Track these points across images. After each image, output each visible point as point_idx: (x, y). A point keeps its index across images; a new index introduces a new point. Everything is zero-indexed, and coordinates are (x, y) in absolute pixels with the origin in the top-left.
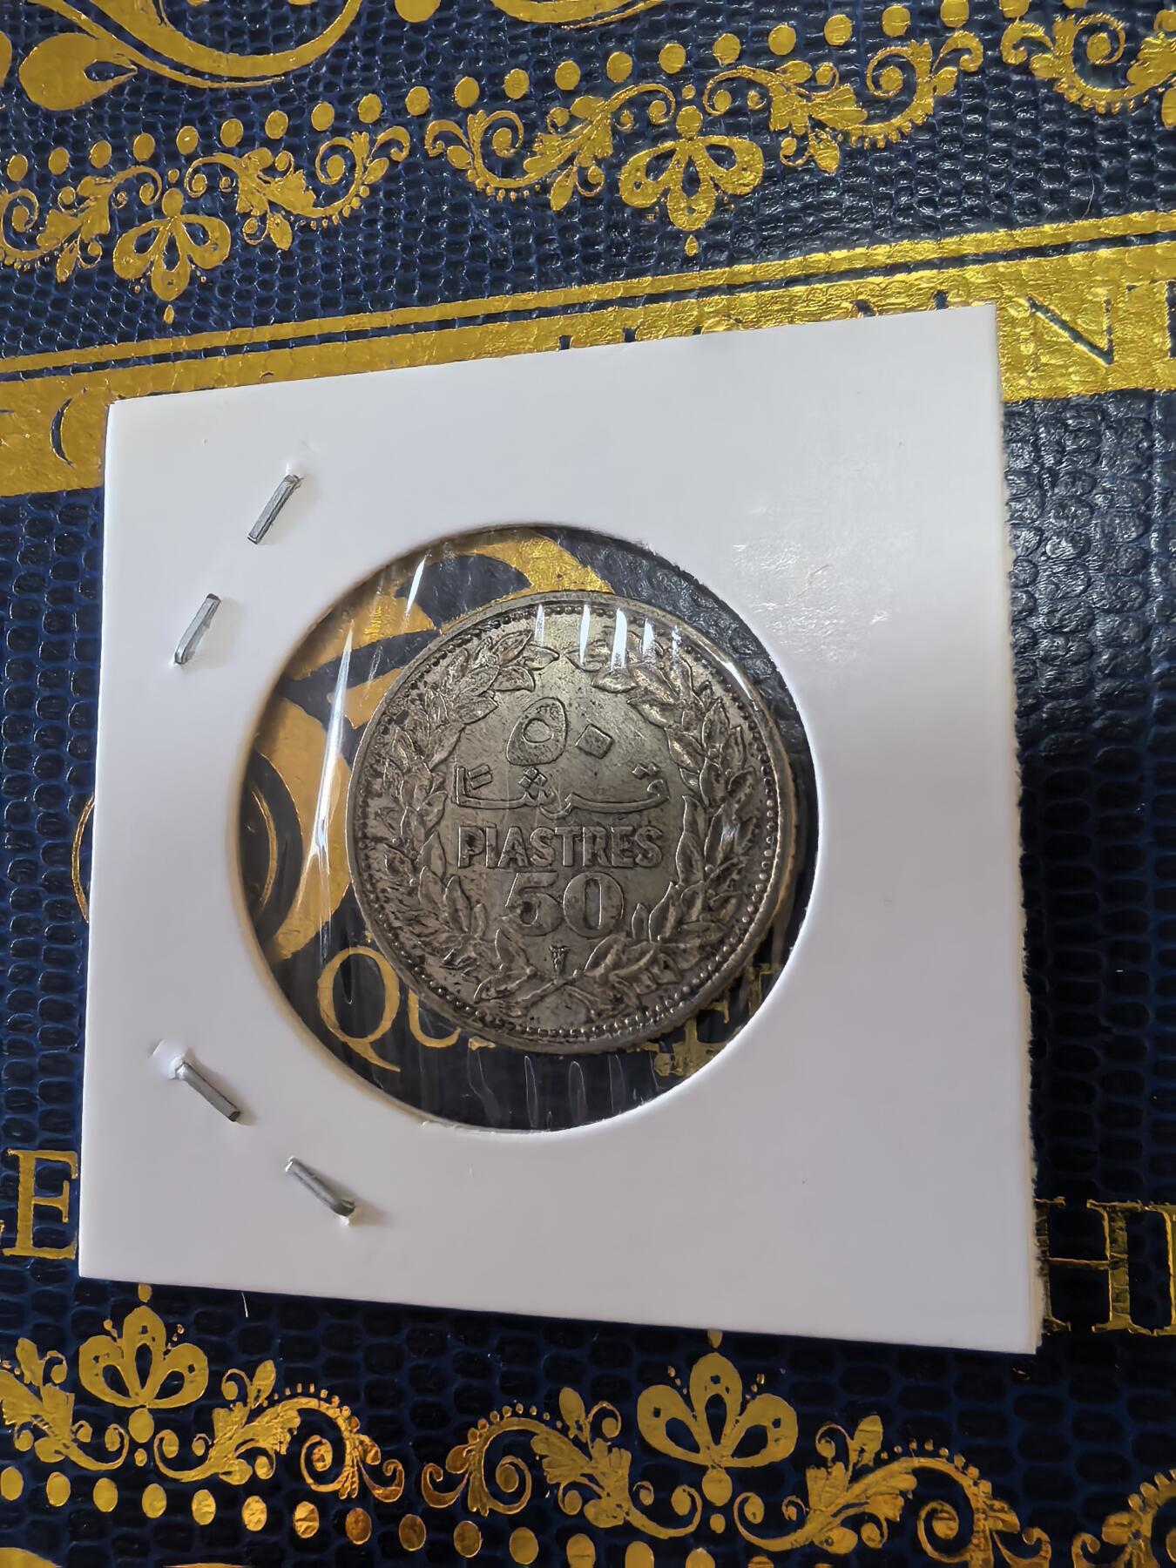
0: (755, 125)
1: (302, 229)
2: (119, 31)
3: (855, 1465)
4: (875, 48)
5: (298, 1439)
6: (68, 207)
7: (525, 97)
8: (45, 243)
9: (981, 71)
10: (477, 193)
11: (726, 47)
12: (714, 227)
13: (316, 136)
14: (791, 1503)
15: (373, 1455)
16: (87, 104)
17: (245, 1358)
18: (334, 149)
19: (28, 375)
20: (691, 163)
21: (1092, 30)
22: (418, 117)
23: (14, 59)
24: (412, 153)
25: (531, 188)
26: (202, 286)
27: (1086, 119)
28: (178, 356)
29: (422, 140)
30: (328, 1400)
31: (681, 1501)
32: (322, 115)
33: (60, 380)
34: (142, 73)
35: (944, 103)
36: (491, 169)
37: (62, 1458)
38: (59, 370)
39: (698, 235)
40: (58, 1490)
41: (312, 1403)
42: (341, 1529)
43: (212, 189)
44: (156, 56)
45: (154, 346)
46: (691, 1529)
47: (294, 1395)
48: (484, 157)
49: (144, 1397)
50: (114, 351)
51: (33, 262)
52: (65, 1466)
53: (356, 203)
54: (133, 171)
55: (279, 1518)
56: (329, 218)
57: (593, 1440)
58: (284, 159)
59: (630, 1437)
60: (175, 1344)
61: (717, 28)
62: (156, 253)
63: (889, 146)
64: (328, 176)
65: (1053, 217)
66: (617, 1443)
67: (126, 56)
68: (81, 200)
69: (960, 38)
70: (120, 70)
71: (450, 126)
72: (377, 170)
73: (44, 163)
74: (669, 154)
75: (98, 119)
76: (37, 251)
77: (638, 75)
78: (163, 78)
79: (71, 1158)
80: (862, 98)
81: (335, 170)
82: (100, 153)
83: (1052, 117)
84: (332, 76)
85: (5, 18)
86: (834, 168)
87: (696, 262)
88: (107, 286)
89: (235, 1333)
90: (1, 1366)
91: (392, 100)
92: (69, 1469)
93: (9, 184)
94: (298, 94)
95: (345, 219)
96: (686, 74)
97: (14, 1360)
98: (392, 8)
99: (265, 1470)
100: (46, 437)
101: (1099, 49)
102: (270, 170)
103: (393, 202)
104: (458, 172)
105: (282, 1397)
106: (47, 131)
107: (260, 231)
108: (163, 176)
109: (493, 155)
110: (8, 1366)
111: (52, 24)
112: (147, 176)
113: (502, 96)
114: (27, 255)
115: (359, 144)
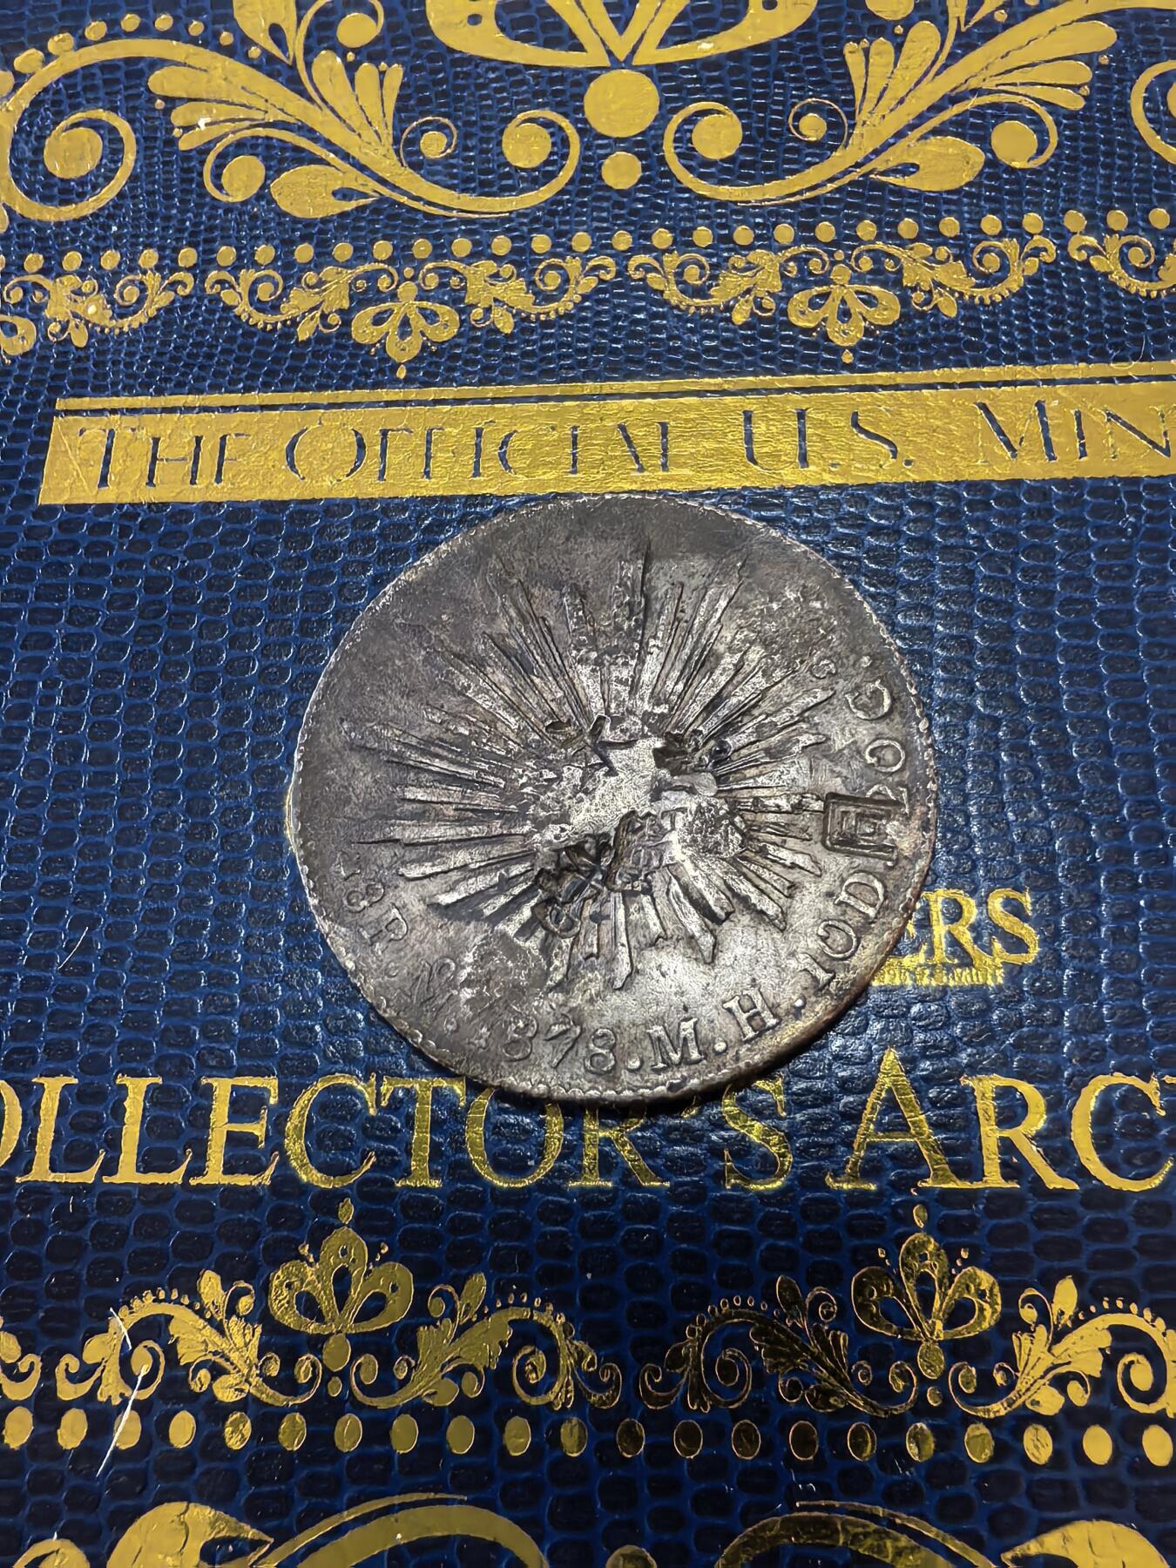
0: (894, 281)
1: (523, 320)
2: (362, 168)
3: (1056, 1326)
4: (977, 242)
5: (509, 1352)
6: (310, 287)
7: (708, 247)
8: (288, 310)
9: (1055, 262)
10: (672, 308)
11: (867, 229)
12: (863, 345)
13: (536, 256)
14: (1001, 1368)
15: (589, 1361)
16: (332, 216)
17: (453, 1271)
18: (550, 267)
19: (263, 408)
20: (843, 302)
21: (1130, 245)
22: (623, 251)
23: (267, 178)
24: (618, 274)
25: (717, 308)
26: (432, 354)
27: (1134, 299)
28: (406, 403)
29: (626, 267)
30: (542, 1309)
31: (897, 1377)
32: (541, 243)
33: (294, 414)
34: (383, 199)
35: (1029, 280)
36: (683, 292)
38: (297, 406)
39: (852, 349)
41: (526, 1314)
42: (556, 1441)
43: (442, 285)
44: (394, 188)
45: (384, 394)
46: (908, 1405)
47: (505, 1306)
48: (678, 283)
49: (341, 1324)
50: (343, 395)
51: (275, 324)
52: (248, 1404)
53: (569, 306)
54: (368, 267)
55: (488, 1439)
56: (547, 314)
57: (810, 1327)
58: (508, 269)
59: (846, 1319)
60: (377, 1265)
61: (860, 219)
62: (391, 326)
63: (993, 303)
64: (546, 285)
65: (1116, 360)
66: (834, 1327)
67: (371, 186)
68: (320, 283)
69: (1039, 241)
70: (365, 196)
71: (649, 260)
72: (589, 284)
73: (290, 254)
74: (825, 296)
75: (341, 227)
76: (280, 316)
77: (797, 241)
78: (401, 205)
79: (271, 1084)
80: (971, 272)
81: (552, 281)
82: (343, 250)
83: (1107, 296)
84: (548, 218)
85: (260, 149)
86: (953, 314)
87: (851, 368)
88: (345, 347)
89: (443, 1247)
90: (178, 1302)
91: (600, 238)
92: (252, 1407)
93: (256, 266)
94: (520, 227)
95: (560, 317)
96: (836, 243)
97: (195, 1294)
98: (600, 178)
99: (473, 1387)
100: (278, 455)
101: (1137, 257)
102: (496, 276)
103: (601, 308)
104: (656, 291)
105: (493, 1310)
106: (294, 231)
107: (486, 318)
108: (400, 272)
109: (685, 282)
110: (186, 1301)
111: (301, 157)
112: (384, 271)
113: (692, 244)
114: (270, 318)
115: (573, 265)
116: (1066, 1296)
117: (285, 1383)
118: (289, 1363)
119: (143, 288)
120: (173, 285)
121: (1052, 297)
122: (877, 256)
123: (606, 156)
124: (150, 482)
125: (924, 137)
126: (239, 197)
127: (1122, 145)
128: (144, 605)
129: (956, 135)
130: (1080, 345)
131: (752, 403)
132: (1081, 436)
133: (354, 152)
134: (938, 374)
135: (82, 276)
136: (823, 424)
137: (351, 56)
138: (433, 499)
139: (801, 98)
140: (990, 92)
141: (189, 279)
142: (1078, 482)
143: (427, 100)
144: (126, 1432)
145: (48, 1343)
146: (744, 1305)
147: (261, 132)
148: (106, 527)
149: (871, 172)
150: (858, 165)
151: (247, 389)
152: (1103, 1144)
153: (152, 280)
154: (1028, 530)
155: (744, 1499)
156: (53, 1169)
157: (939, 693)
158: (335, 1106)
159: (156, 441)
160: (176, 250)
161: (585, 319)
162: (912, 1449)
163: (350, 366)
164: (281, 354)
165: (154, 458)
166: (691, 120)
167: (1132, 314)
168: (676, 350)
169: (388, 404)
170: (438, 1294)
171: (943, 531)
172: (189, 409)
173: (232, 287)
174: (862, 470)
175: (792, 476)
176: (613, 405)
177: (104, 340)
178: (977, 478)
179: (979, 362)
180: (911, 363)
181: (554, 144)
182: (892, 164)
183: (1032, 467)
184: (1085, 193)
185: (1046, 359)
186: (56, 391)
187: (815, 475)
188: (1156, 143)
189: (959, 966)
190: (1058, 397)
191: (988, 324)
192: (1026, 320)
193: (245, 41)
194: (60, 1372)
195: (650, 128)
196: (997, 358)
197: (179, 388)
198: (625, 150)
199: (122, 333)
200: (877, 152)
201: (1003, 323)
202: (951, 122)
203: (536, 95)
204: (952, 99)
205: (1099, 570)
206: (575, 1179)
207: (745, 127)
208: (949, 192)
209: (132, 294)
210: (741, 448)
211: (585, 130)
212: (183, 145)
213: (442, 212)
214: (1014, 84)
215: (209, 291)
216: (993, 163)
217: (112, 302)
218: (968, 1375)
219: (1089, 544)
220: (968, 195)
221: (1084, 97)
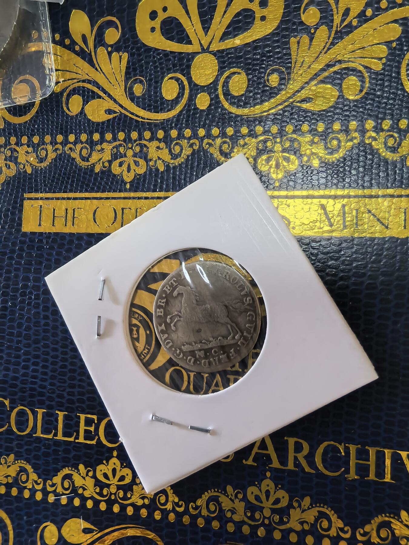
0: (296, 152)
1: (167, 166)
2: (115, 101)
3: (303, 509)
4: (331, 134)
5: (156, 495)
6: (99, 151)
7: (232, 135)
8: (92, 161)
9: (359, 144)
11: (289, 128)
12: (283, 178)
13: (172, 140)
14: (286, 517)
15: (176, 500)
16: (105, 121)
18: (177, 144)
19: (87, 198)
20: (278, 160)
21: (389, 136)
22: (202, 137)
23: (83, 105)
24: (200, 147)
26: (138, 179)
27: (386, 161)
28: (129, 198)
29: (202, 144)
31: (257, 516)
32: (174, 133)
33: (95, 201)
34: (122, 114)
35: (348, 151)
36: (222, 155)
37: (90, 496)
38: (96, 198)
39: (279, 180)
40: (90, 504)
42: (167, 518)
43: (141, 151)
44: (126, 109)
45: (122, 195)
46: (260, 523)
48: (220, 151)
49: (114, 481)
50: (111, 195)
51: (88, 166)
52: (92, 498)
53: (182, 160)
54: (118, 143)
55: (151, 514)
56: (175, 163)
57: (235, 499)
58: (162, 145)
59: (245, 499)
60: (123, 468)
62: (125, 167)
63: (333, 161)
64: (175, 151)
66: (241, 500)
67: (117, 109)
68: (103, 149)
69: (354, 134)
70: (115, 112)
71: (211, 141)
72: (189, 151)
73: (91, 137)
74: (272, 157)
75: (108, 126)
76: (89, 163)
77: (263, 133)
78: (128, 116)
80: (326, 148)
81: (177, 150)
82: (109, 136)
84: (177, 122)
85: (81, 92)
86: (317, 166)
88: (110, 176)
90: (74, 471)
91: (194, 131)
93: (82, 143)
94: (167, 126)
95: (179, 164)
96: (278, 134)
97: (78, 470)
98: (195, 104)
99: (147, 502)
100: (91, 216)
101: (391, 142)
102: (158, 147)
104: (211, 154)
106: (93, 127)
107: (155, 164)
108: (127, 145)
109: (222, 151)
110: (76, 471)
111: (95, 96)
112: (122, 145)
113: (226, 134)
114: (87, 164)
115: (184, 143)
117: (100, 494)
118: (101, 490)
119: (47, 151)
120: (56, 150)
123: (198, 94)
124: (53, 225)
125: (317, 84)
126: (74, 113)
127: (394, 88)
135: (28, 146)
137: (110, 49)
139: (271, 66)
140: (345, 62)
141: (60, 147)
144: (64, 500)
145: (44, 477)
146: (217, 492)
147: (81, 84)
148: (42, 240)
149: (294, 101)
150: (289, 98)
151: (81, 191)
153: (50, 148)
155: (214, 538)
156: (42, 433)
159: (54, 210)
160: (56, 136)
162: (259, 534)
163: (111, 183)
164: (90, 178)
165: (54, 217)
166: (229, 77)
169: (125, 198)
172: (64, 199)
173: (74, 151)
177: (36, 171)
181: (180, 89)
182: (303, 97)
186: (24, 191)
193: (74, 43)
194: (47, 484)
195: (214, 81)
197: (60, 190)
198: (205, 91)
199: (41, 168)
202: (327, 77)
203: (174, 66)
204: (329, 66)
207: (248, 80)
208: (323, 111)
209: (43, 153)
211: (191, 82)
212: (56, 90)
213: (142, 120)
214: (355, 58)
215: (67, 152)
216: (341, 96)
217: (38, 156)
218: (277, 518)
220: (330, 112)
221: (383, 64)
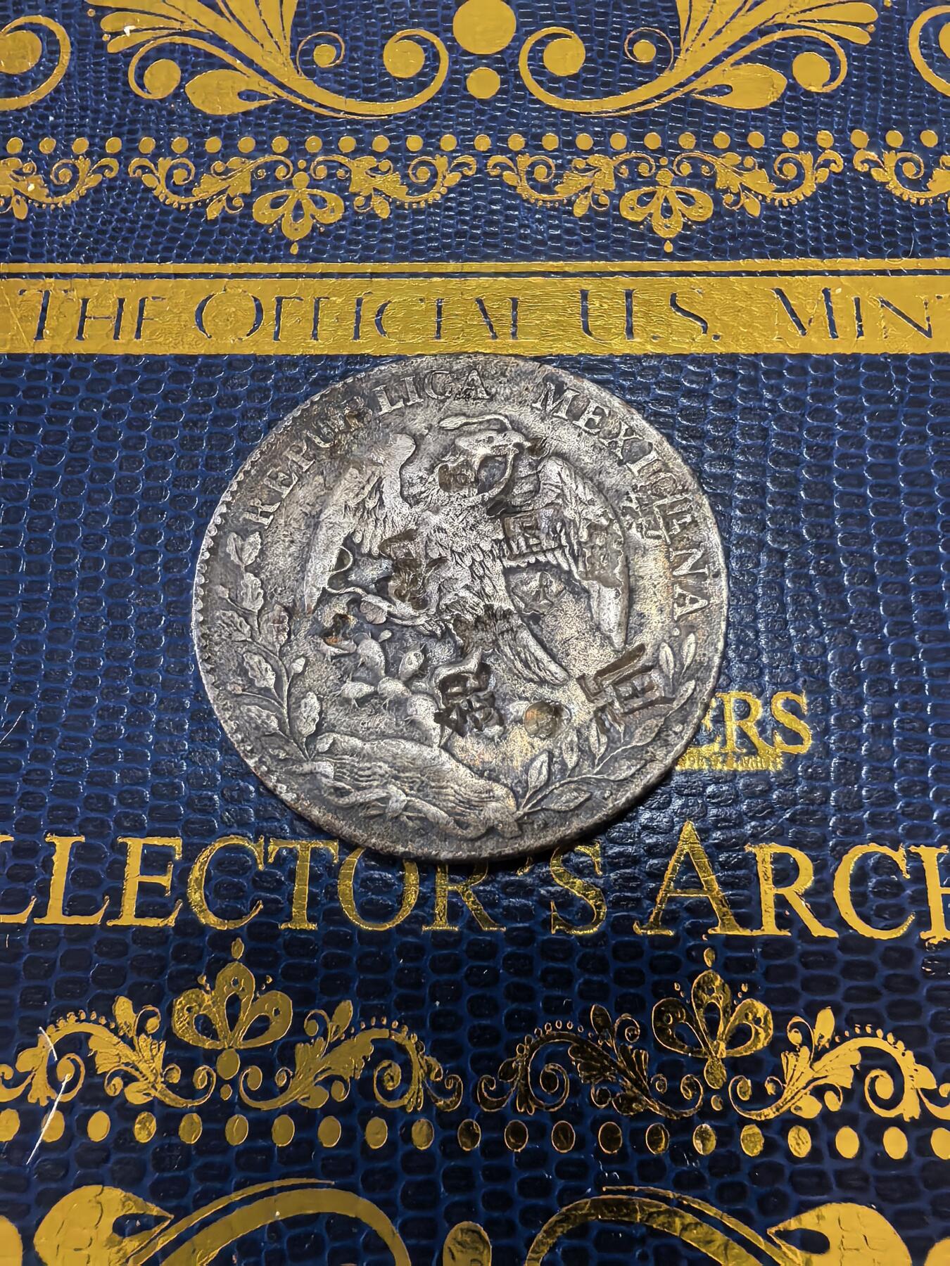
0: (708, 184)
1: (398, 207)
2: (264, 74)
3: (817, 1047)
4: (779, 153)
5: (371, 1065)
6: (218, 174)
7: (555, 150)
8: (199, 193)
9: (843, 173)
10: (524, 201)
11: (687, 140)
12: (681, 237)
13: (410, 154)
14: (772, 1081)
15: (437, 1072)
16: (238, 114)
17: (326, 999)
18: (423, 163)
19: (177, 276)
20: (666, 200)
21: (904, 160)
22: (483, 152)
23: (182, 79)
24: (479, 171)
25: (561, 202)
26: (321, 234)
27: (905, 205)
28: (298, 275)
29: (486, 165)
30: (399, 1030)
31: (686, 1089)
32: (414, 143)
33: (202, 282)
34: (281, 101)
35: (820, 186)
36: (532, 187)
37: (150, 1099)
38: (205, 275)
39: (672, 241)
41: (385, 1034)
42: (408, 1138)
43: (330, 176)
44: (291, 92)
45: (279, 267)
46: (696, 1109)
47: (368, 1027)
48: (528, 180)
49: (233, 1040)
50: (249, 267)
51: (188, 205)
52: (154, 1106)
53: (437, 196)
54: (268, 158)
55: (352, 1135)
56: (418, 203)
57: (618, 1046)
58: (386, 164)
59: (647, 1041)
60: (263, 993)
61: (682, 131)
62: (286, 209)
63: (790, 205)
64: (418, 179)
65: (891, 256)
66: (637, 1046)
67: (272, 89)
68: (227, 171)
69: (830, 154)
70: (267, 97)
71: (505, 160)
72: (454, 178)
73: (201, 145)
74: (651, 195)
75: (245, 123)
76: (192, 198)
77: (628, 149)
78: (297, 106)
79: (176, 843)
80: (772, 178)
81: (423, 175)
82: (247, 143)
83: (885, 202)
84: (419, 121)
85: (176, 55)
86: (757, 214)
87: (671, 256)
88: (247, 226)
89: (318, 979)
90: (96, 1022)
91: (463, 140)
92: (157, 1108)
93: (172, 154)
94: (397, 128)
95: (429, 206)
96: (661, 151)
97: (110, 1016)
98: (465, 89)
99: (340, 1094)
100: (189, 318)
101: (909, 170)
102: (375, 170)
103: (464, 199)
104: (510, 187)
105: (358, 1030)
106: (205, 126)
107: (367, 204)
108: (295, 164)
109: (534, 180)
110: (103, 1021)
111: (212, 63)
112: (282, 162)
113: (540, 147)
114: (184, 200)
115: (441, 162)
116: (825, 1023)
117: (185, 1089)
118: (188, 1073)
119: (75, 170)
120: (101, 169)
121: (839, 202)
122: (695, 163)
123: (470, 71)
124: (80, 337)
125: (737, 63)
126: (157, 95)
127: (900, 76)
128: (73, 441)
129: (763, 62)
130: (860, 243)
131: (588, 284)
132: (859, 319)
133: (257, 60)
134: (743, 264)
135: (23, 158)
136: (646, 303)
138: (318, 358)
139: (636, 27)
140: (792, 27)
141: (114, 163)
142: (855, 357)
143: (320, 17)
144: (52, 1128)
146: (564, 1028)
147: (178, 39)
148: (42, 374)
149: (692, 91)
150: (681, 85)
151: (164, 260)
152: (859, 900)
153: (83, 164)
154: (813, 396)
155: (560, 1183)
157: (736, 529)
158: (231, 862)
159: (85, 301)
160: (104, 139)
161: (450, 209)
162: (698, 1145)
163: (250, 242)
164: (193, 231)
165: (83, 317)
166: (542, 42)
167: (903, 218)
168: (525, 237)
169: (283, 275)
170: (313, 1017)
171: (744, 396)
172: (113, 275)
173: (151, 172)
174: (679, 342)
175: (620, 346)
176: (473, 282)
177: (41, 215)
178: (773, 351)
179: (776, 255)
180: (721, 254)
181: (427, 59)
182: (709, 85)
183: (818, 344)
184: (868, 115)
185: (833, 254)
187: (638, 346)
188: (928, 75)
189: (746, 754)
190: (841, 286)
191: (786, 223)
192: (816, 220)
195: (508, 48)
196: (792, 252)
197: (106, 257)
198: (488, 66)
199: (57, 208)
200: (697, 75)
201: (797, 222)
202: (759, 51)
203: (413, 15)
204: (761, 32)
205: (870, 430)
206: (428, 924)
207: (588, 50)
208: (755, 110)
209: (65, 176)
210: (578, 321)
211: (453, 47)
212: (112, 48)
213: (332, 114)
214: (814, 21)
215: (131, 175)
216: (793, 86)
217: (48, 181)
218: (745, 1086)
219: (863, 408)
220: (772, 113)
221: (871, 34)
